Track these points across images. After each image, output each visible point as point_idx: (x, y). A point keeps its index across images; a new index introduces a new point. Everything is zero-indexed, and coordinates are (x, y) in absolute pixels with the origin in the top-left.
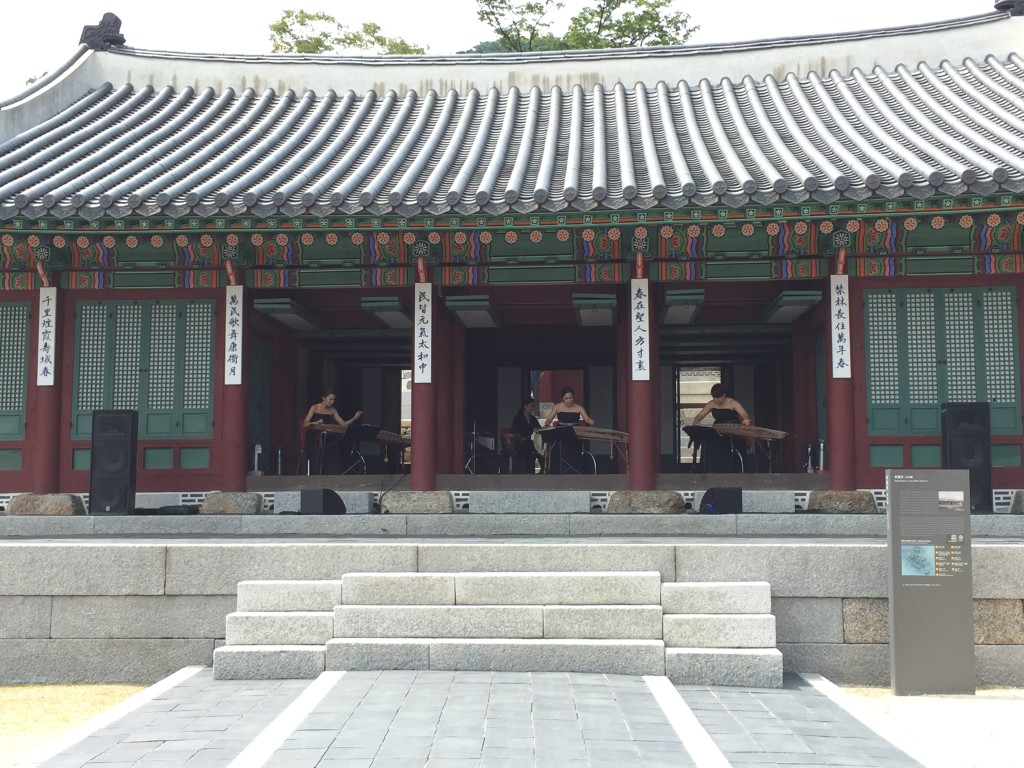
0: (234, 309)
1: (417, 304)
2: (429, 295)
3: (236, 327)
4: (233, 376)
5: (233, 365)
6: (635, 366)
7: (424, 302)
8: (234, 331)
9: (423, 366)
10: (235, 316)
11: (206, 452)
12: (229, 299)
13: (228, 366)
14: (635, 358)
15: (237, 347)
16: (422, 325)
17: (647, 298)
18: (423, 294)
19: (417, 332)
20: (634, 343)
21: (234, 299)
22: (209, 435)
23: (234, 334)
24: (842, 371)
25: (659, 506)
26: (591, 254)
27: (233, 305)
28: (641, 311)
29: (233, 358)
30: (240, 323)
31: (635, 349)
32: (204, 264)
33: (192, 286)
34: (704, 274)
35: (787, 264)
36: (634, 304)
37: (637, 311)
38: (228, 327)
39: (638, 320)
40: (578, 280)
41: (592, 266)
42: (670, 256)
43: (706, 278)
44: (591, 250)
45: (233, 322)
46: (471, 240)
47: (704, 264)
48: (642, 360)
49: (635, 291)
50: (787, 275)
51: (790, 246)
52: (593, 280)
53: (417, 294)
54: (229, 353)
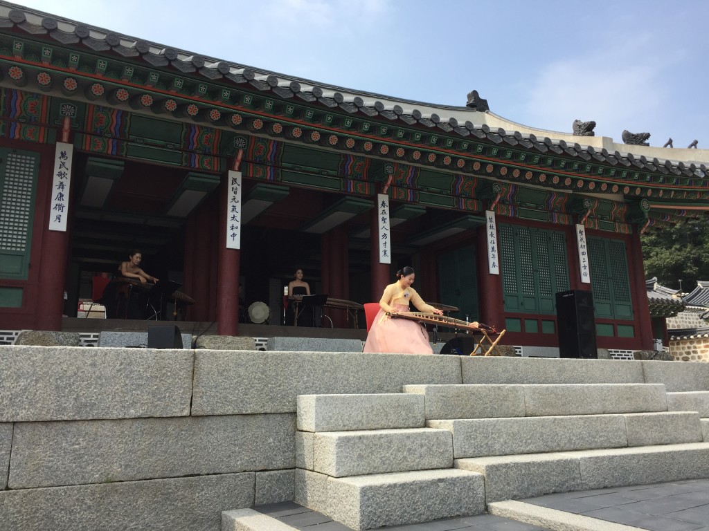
0: (63, 163)
1: (230, 186)
2: (239, 181)
3: (64, 180)
4: (58, 222)
5: (60, 213)
6: (381, 253)
7: (235, 186)
8: (62, 183)
9: (234, 235)
10: (63, 170)
11: (20, 292)
12: (58, 154)
13: (54, 213)
14: (382, 248)
15: (64, 198)
16: (234, 203)
17: (388, 208)
18: (234, 180)
19: (230, 208)
20: (381, 237)
21: (63, 155)
22: (25, 276)
23: (61, 185)
24: (494, 270)
26: (349, 173)
27: (63, 160)
28: (385, 216)
29: (60, 207)
30: (69, 176)
31: (382, 241)
32: (30, 120)
33: (17, 137)
34: (418, 198)
35: (462, 200)
36: (381, 211)
37: (382, 215)
38: (57, 179)
39: (383, 222)
40: (342, 189)
41: (352, 181)
42: (397, 184)
43: (419, 201)
44: (350, 170)
45: (62, 174)
46: (271, 147)
47: (418, 192)
48: (386, 249)
49: (380, 202)
50: (462, 207)
51: (461, 190)
52: (352, 191)
53: (230, 179)
54: (56, 202)
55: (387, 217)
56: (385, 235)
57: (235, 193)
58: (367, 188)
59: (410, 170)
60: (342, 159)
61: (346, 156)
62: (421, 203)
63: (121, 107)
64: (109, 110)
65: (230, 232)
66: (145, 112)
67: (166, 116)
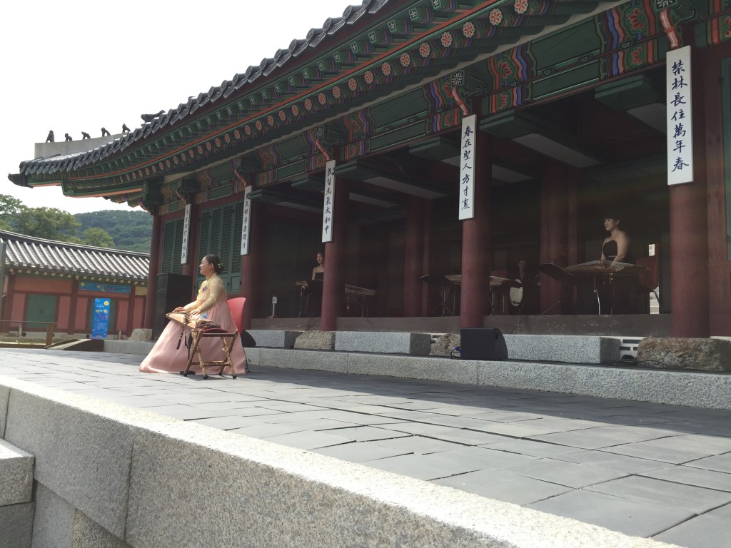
1: (326, 179)
2: (333, 170)
3: (247, 215)
4: (244, 249)
5: (245, 241)
6: (461, 205)
7: (330, 176)
8: (246, 218)
9: (328, 227)
10: (247, 208)
12: (245, 197)
14: (462, 198)
15: (246, 229)
16: (328, 195)
17: (474, 134)
18: (330, 170)
19: (325, 200)
20: (461, 182)
24: (680, 174)
27: (247, 200)
29: (245, 236)
30: (249, 211)
31: (462, 188)
34: (530, 95)
35: (618, 56)
36: (463, 143)
37: (465, 149)
38: (244, 216)
39: (466, 158)
40: (428, 132)
41: (439, 116)
42: (503, 86)
43: (532, 98)
44: (441, 100)
45: (246, 211)
46: (360, 118)
47: (530, 85)
48: (467, 197)
49: (464, 130)
50: (619, 70)
51: (625, 34)
52: (439, 129)
53: (327, 170)
54: (243, 233)
55: (472, 148)
56: (467, 176)
57: (329, 184)
58: (456, 116)
59: (514, 56)
60: (425, 92)
61: (428, 86)
62: (534, 101)
63: (274, 141)
64: (267, 146)
65: (324, 226)
66: (284, 137)
67: (295, 133)
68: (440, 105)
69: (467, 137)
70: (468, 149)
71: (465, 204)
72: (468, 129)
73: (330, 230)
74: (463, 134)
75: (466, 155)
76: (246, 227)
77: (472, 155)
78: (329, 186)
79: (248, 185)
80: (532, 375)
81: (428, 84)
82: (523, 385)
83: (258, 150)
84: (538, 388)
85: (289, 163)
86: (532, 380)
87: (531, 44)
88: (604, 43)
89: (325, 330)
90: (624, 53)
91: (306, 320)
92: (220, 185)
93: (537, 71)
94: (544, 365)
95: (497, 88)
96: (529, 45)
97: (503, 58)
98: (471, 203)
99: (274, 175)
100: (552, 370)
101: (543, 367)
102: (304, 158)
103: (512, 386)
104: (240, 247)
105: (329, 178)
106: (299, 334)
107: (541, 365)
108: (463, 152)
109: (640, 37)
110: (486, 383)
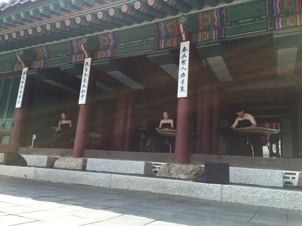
0: (24, 77)
2: (90, 63)
3: (23, 84)
4: (18, 104)
6: (179, 89)
9: (83, 96)
10: (23, 80)
11: (9, 137)
12: (23, 73)
13: (18, 100)
14: (180, 85)
16: (85, 77)
17: (188, 51)
18: (87, 64)
19: (83, 80)
20: (180, 76)
22: (10, 130)
23: (22, 87)
25: (186, 174)
29: (20, 97)
31: (180, 80)
33: (16, 70)
34: (224, 34)
35: (279, 20)
36: (181, 55)
37: (182, 59)
38: (21, 84)
39: (183, 64)
40: (155, 48)
41: (163, 40)
42: (205, 29)
43: (225, 36)
44: (164, 33)
45: (23, 82)
46: (110, 36)
47: (224, 29)
48: (183, 85)
49: (182, 49)
50: (279, 27)
51: (281, 10)
52: (163, 47)
53: (85, 63)
54: (19, 95)
55: (187, 59)
56: (184, 74)
57: (86, 71)
58: (175, 42)
59: (215, 13)
60: (155, 26)
61: (157, 23)
62: (225, 38)
63: (47, 44)
64: (42, 46)
65: (81, 94)
66: (55, 42)
67: (63, 40)
68: (163, 35)
69: (183, 53)
70: (184, 59)
71: (182, 89)
72: (184, 48)
73: (85, 97)
74: (181, 51)
75: (183, 62)
76: (21, 91)
77: (187, 63)
78: (86, 72)
79: (26, 67)
80: (267, 197)
81: (158, 22)
82: (260, 204)
83: (35, 48)
84: (272, 206)
85: (56, 57)
86: (267, 200)
87: (226, 8)
88: (268, 13)
89: (77, 157)
90: (282, 19)
91: (61, 150)
92: (3, 66)
93: (226, 23)
94: (277, 190)
95: (201, 29)
96: (224, 9)
97: (207, 13)
98: (186, 88)
99: (45, 63)
100: (283, 194)
101: (276, 192)
102: (67, 55)
103: (250, 203)
104: (16, 103)
105: (86, 67)
106: (57, 159)
107: (274, 190)
108: (181, 60)
109: (290, 12)
110: (229, 201)
